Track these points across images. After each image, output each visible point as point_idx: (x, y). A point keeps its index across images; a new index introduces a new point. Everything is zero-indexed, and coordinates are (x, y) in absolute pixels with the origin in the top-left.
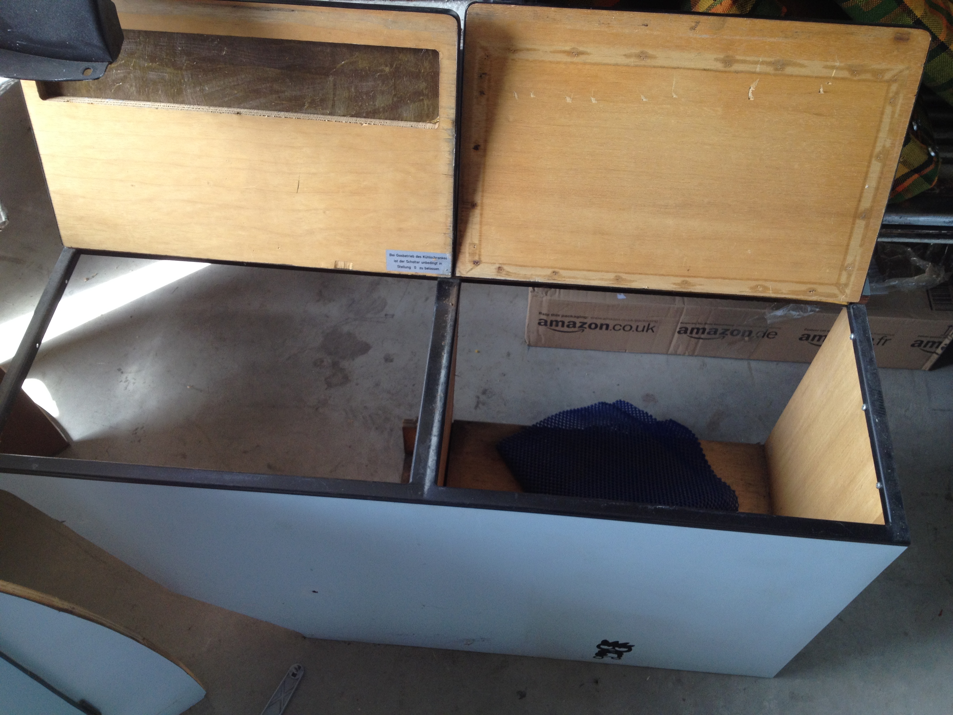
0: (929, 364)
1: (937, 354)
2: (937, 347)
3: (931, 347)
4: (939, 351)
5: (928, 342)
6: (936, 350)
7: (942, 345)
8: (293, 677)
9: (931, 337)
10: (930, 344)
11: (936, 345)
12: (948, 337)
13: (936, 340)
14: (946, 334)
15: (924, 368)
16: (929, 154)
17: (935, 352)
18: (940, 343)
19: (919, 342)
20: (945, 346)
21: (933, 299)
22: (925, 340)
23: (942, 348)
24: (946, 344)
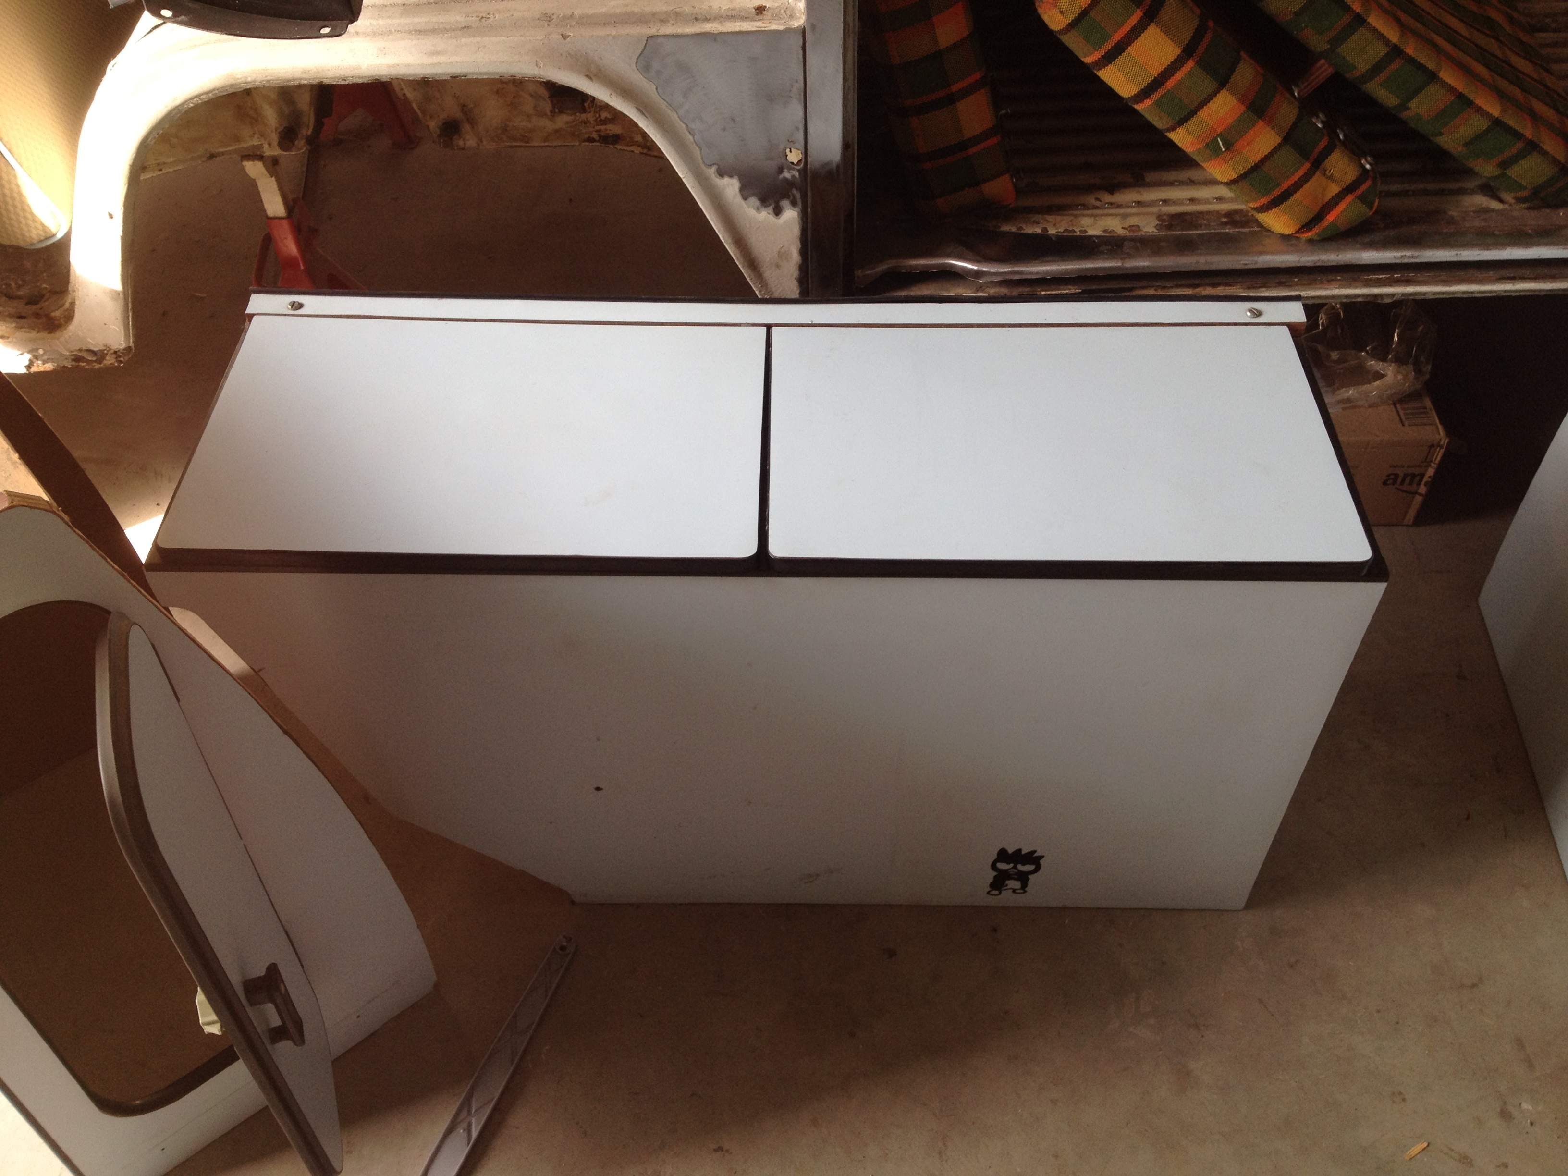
0: (1411, 514)
1: (1420, 494)
2: (1419, 484)
3: (1411, 483)
4: (1423, 489)
5: (1406, 475)
6: (1418, 489)
7: (1426, 479)
8: (560, 952)
9: (1408, 467)
10: (1408, 479)
11: (1417, 478)
12: (1430, 465)
13: (1416, 471)
14: (1428, 460)
15: (1406, 522)
16: (1363, 167)
17: (1416, 493)
18: (1422, 476)
19: (1392, 477)
20: (1430, 480)
21: (1404, 414)
22: (1401, 472)
23: (1425, 485)
24: (1430, 477)
